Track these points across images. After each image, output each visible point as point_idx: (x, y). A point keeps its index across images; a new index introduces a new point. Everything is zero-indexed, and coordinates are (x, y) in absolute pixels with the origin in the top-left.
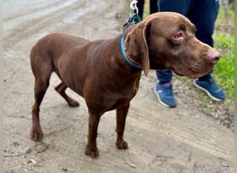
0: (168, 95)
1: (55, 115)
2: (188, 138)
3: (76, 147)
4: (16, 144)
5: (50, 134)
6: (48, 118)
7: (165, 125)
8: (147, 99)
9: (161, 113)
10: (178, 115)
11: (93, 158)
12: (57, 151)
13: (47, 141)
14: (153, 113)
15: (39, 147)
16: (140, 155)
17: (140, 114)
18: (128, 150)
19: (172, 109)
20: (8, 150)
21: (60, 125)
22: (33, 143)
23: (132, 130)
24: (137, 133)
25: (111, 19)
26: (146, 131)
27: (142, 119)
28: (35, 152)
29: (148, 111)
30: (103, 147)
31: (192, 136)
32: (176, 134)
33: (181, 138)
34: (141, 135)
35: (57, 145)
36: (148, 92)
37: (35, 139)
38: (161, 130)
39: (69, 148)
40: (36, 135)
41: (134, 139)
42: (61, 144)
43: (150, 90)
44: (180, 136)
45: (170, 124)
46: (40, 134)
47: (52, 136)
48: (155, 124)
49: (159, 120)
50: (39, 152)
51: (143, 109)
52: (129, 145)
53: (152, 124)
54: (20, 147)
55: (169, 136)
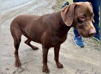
0: (80, 42)
1: (26, 54)
2: (91, 61)
3: (38, 69)
4: (7, 69)
5: (25, 63)
6: (23, 56)
7: (80, 56)
8: (70, 44)
9: (77, 50)
10: (85, 50)
11: (47, 73)
12: (29, 71)
13: (23, 67)
14: (74, 50)
15: (19, 70)
16: (69, 70)
17: (67, 51)
18: (63, 68)
19: (82, 48)
20: (3, 72)
21: (29, 58)
22: (16, 68)
23: (64, 59)
24: (67, 60)
25: (50, 9)
26: (71, 58)
27: (69, 53)
28: (18, 72)
29: (71, 50)
30: (51, 68)
31: (93, 60)
32: (85, 59)
33: (88, 61)
34: (69, 61)
35: (29, 68)
36: (71, 41)
37: (17, 66)
38: (78, 58)
39: (35, 70)
40: (17, 64)
41: (66, 63)
42: (31, 68)
43: (71, 40)
44: (87, 60)
45: (82, 55)
46: (20, 63)
47: (26, 64)
48: (75, 55)
49: (76, 53)
50: (20, 72)
51: (69, 49)
52: (64, 66)
53: (74, 55)
54: (10, 71)
55: (82, 60)
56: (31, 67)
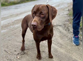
0: (76, 41)
1: (32, 43)
2: (79, 58)
3: (34, 55)
4: (15, 51)
5: (28, 49)
6: (29, 44)
7: (71, 52)
8: (68, 41)
9: (71, 47)
10: (78, 48)
12: (28, 55)
13: (25, 51)
14: (68, 47)
15: (22, 53)
17: (63, 47)
19: (77, 46)
20: (12, 52)
21: (32, 47)
22: (21, 51)
23: (57, 52)
24: (58, 53)
25: (66, 11)
26: (62, 53)
28: (20, 54)
29: (66, 46)
30: (44, 56)
31: (81, 57)
32: (74, 56)
34: (59, 54)
35: (28, 53)
36: (70, 39)
38: (69, 53)
39: (32, 55)
41: (56, 55)
43: (71, 38)
44: (75, 57)
45: (73, 52)
47: (28, 50)
48: (67, 51)
49: (69, 50)
50: (22, 55)
51: (65, 45)
55: (71, 56)
56: (30, 52)
